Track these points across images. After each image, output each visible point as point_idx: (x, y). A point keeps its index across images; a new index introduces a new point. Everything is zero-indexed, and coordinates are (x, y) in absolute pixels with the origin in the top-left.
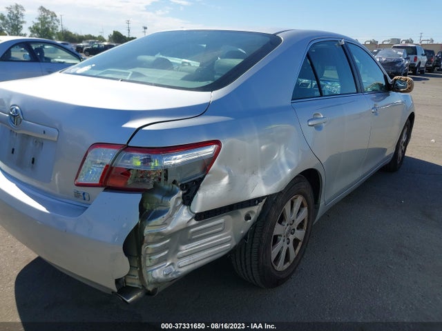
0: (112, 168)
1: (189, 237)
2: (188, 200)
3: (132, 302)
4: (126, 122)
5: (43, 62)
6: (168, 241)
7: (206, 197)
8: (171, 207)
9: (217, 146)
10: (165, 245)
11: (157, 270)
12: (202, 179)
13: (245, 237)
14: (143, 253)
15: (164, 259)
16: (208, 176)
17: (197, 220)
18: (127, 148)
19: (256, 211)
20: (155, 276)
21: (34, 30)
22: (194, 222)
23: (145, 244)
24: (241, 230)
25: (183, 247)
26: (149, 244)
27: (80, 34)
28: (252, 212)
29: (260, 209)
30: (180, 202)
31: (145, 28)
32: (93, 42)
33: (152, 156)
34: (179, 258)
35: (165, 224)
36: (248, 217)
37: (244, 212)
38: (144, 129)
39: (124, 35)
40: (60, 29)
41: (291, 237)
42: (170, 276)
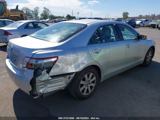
0: (28, 63)
1: (50, 82)
2: (48, 72)
3: (36, 98)
4: (32, 52)
5: (37, 28)
6: (43, 83)
7: (54, 72)
8: (43, 74)
9: (57, 58)
10: (42, 84)
11: (41, 90)
12: (52, 67)
13: (69, 84)
14: (36, 85)
15: (43, 87)
16: (54, 66)
17: (51, 78)
18: (31, 58)
19: (72, 76)
20: (40, 92)
21: (42, 15)
22: (50, 78)
23: (36, 83)
24: (67, 81)
25: (48, 85)
26: (37, 83)
27: (56, 16)
28: (71, 77)
29: (74, 76)
30: (46, 72)
31: (78, 13)
32: (60, 19)
33: (38, 60)
34: (48, 88)
35: (41, 78)
36: (69, 78)
37: (68, 76)
38: (36, 53)
39: (71, 16)
40: (50, 15)
41: (89, 85)
42: (44, 92)
